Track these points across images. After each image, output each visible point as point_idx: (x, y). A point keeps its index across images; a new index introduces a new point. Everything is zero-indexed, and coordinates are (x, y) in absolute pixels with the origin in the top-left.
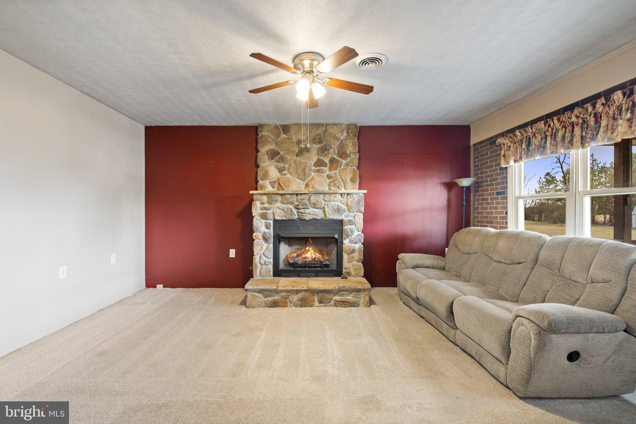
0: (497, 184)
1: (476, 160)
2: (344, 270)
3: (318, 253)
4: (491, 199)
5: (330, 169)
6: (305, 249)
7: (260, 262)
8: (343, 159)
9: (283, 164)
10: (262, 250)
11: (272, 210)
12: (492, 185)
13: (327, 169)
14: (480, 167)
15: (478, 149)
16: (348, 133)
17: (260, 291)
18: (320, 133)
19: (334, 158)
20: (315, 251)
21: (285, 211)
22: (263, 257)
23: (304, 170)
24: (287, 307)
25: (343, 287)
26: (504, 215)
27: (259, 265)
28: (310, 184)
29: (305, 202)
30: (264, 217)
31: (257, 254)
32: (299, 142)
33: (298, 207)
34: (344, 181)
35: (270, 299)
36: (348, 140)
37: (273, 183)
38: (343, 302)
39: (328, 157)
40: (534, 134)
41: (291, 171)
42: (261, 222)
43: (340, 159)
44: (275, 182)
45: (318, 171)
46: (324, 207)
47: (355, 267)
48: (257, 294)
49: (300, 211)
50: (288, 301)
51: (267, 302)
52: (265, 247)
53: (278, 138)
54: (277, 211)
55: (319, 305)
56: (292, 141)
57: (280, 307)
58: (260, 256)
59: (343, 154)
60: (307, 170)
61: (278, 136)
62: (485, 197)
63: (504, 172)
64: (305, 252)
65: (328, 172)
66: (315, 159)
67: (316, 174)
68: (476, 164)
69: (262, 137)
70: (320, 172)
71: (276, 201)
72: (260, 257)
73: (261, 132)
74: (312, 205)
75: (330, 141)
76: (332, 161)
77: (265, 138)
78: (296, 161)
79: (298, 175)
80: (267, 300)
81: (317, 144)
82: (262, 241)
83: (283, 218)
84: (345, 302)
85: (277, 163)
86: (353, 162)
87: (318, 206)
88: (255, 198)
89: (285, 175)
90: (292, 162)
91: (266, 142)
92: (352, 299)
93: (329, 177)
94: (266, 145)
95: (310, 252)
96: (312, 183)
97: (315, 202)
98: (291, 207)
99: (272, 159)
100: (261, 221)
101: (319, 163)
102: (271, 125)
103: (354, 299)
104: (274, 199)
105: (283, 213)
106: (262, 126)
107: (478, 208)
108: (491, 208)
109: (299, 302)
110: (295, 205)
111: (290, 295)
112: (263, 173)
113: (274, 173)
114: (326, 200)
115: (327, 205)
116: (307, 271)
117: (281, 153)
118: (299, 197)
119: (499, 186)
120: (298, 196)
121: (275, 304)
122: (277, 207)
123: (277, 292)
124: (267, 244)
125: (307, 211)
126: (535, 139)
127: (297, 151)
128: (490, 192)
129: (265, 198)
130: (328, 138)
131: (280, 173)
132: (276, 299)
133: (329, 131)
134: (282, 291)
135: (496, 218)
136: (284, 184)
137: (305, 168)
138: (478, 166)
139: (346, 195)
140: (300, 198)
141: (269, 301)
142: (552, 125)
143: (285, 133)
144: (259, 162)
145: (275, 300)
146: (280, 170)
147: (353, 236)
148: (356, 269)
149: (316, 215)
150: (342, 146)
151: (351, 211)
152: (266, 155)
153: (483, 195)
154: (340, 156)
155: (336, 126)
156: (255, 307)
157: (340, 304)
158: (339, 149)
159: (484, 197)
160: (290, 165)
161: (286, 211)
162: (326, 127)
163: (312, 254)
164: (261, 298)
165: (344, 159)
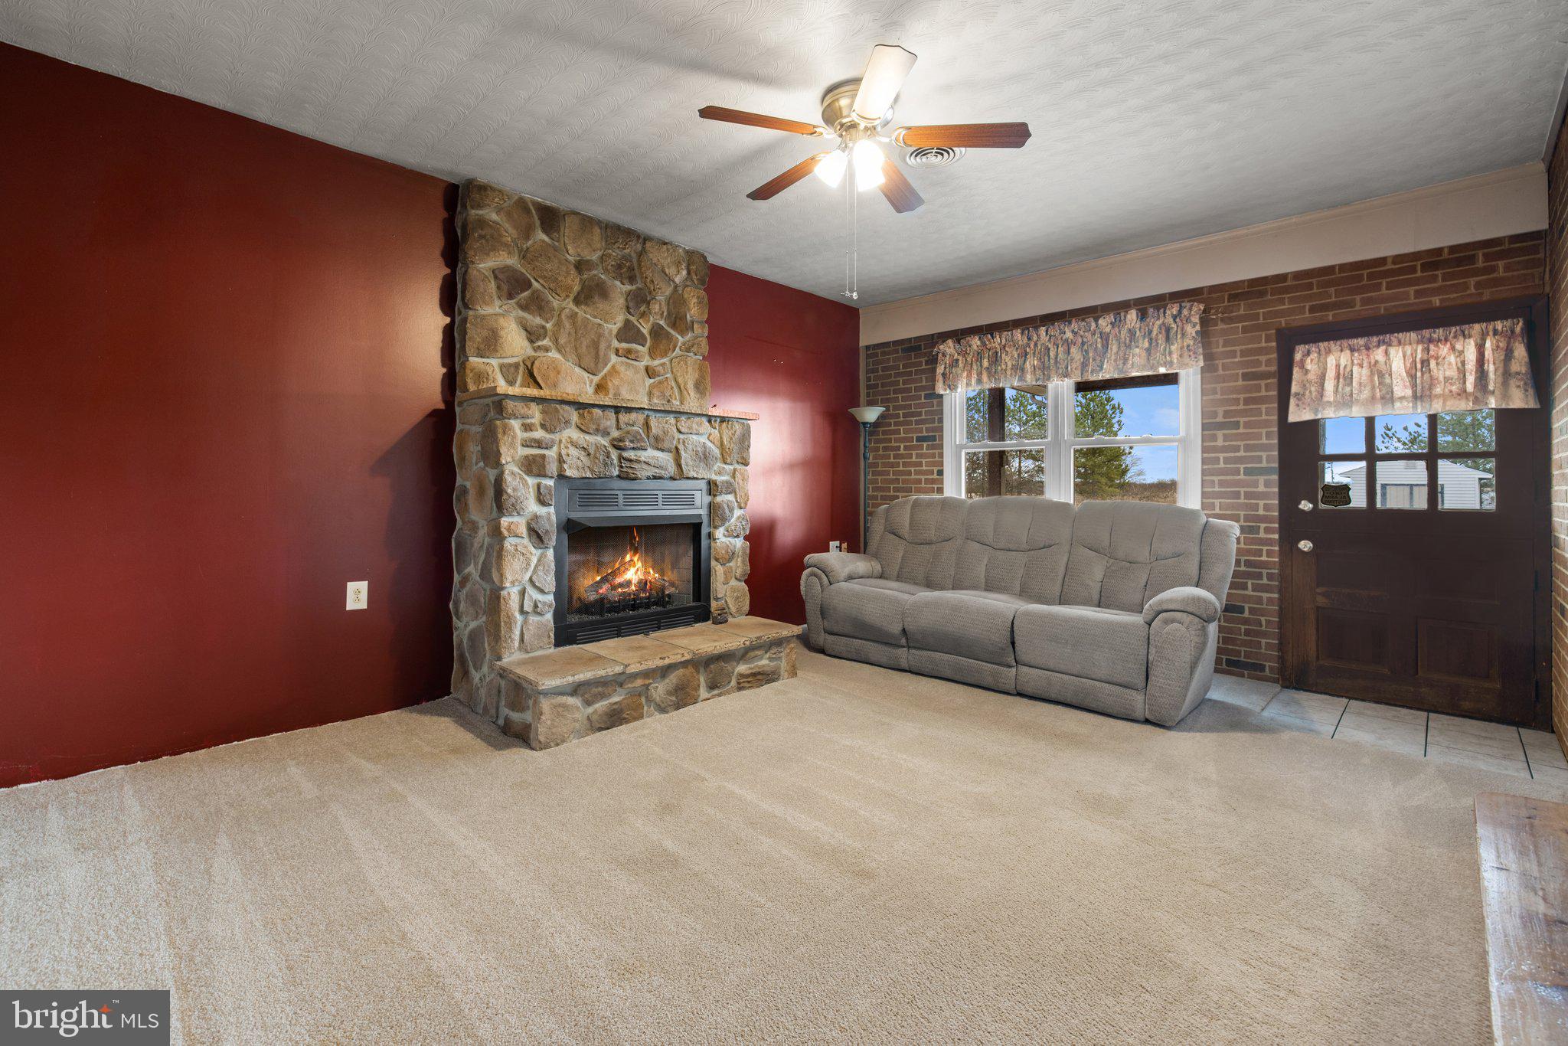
0: (918, 422)
1: (872, 375)
2: (714, 605)
3: (653, 569)
4: (906, 448)
5: (652, 354)
6: (623, 558)
7: (522, 606)
8: (679, 333)
9: (538, 318)
10: (527, 569)
11: (555, 448)
12: (910, 423)
13: (643, 350)
14: (880, 389)
15: (876, 355)
16: (689, 273)
17: (576, 690)
18: (630, 256)
19: (662, 328)
20: (645, 564)
21: (589, 455)
22: (531, 591)
23: (596, 345)
24: (642, 717)
25: (759, 638)
26: (935, 476)
27: (519, 617)
28: (610, 384)
29: (638, 432)
30: (535, 470)
31: (513, 583)
32: (580, 266)
33: (620, 444)
34: (682, 387)
35: (601, 706)
36: (689, 289)
37: (512, 369)
38: (754, 675)
39: (648, 321)
40: (1004, 347)
41: (562, 341)
42: (526, 484)
43: (672, 332)
44: (516, 366)
45: (628, 353)
46: (677, 449)
47: (735, 594)
48: (571, 700)
49: (625, 454)
50: (643, 700)
51: (595, 718)
52: (534, 560)
53: (528, 238)
54: (570, 453)
55: (709, 695)
56: (562, 257)
57: (627, 721)
58: (519, 588)
59: (678, 321)
60: (603, 346)
61: (527, 232)
62: (893, 444)
63: (935, 403)
64: (622, 569)
65: (646, 361)
66: (620, 320)
67: (620, 359)
68: (872, 382)
69: (482, 223)
70: (633, 356)
71: (567, 422)
72: (523, 593)
73: (479, 206)
74: (652, 440)
75: (653, 282)
76: (657, 332)
77: (491, 226)
78: (573, 316)
79: (579, 357)
80: (596, 711)
81: (625, 281)
82: (526, 541)
83: (585, 474)
84: (759, 673)
85: (521, 313)
86: (699, 345)
87: (666, 445)
88: (510, 411)
89: (547, 350)
90: (563, 316)
91: (494, 242)
92: (768, 665)
93: (650, 372)
94: (494, 249)
95: (635, 566)
96: (616, 382)
97: (661, 433)
98: (604, 442)
99: (510, 297)
100: (526, 481)
101: (629, 333)
102: (507, 196)
103: (771, 664)
104: (563, 416)
105: (585, 459)
106: (483, 188)
107: (875, 465)
108: (905, 464)
109: (670, 696)
110: (614, 439)
111: (650, 684)
112: (485, 333)
113: (515, 343)
114: (683, 430)
115: (684, 442)
116: (632, 617)
117: (535, 284)
118: (624, 418)
119: (924, 427)
120: (621, 416)
121: (615, 718)
122: (572, 442)
123: (618, 681)
124: (540, 551)
125: (643, 455)
126: (1006, 355)
127: (576, 288)
128: (902, 435)
129: (535, 414)
130: (649, 273)
131: (532, 342)
132: (614, 704)
133: (651, 255)
134: (635, 676)
135: (919, 481)
136: (545, 377)
137: (599, 339)
138: (875, 386)
139: (718, 420)
140: (626, 421)
141: (600, 712)
142: (1035, 338)
143: (545, 231)
144: (471, 297)
145: (615, 707)
146: (533, 335)
147: (733, 520)
148: (737, 598)
149: (661, 468)
150: (676, 302)
151: (728, 462)
152: (493, 282)
153: (890, 440)
154: (674, 326)
155: (665, 247)
156: (563, 741)
157: (749, 682)
158: (671, 307)
159: (891, 444)
160: (559, 324)
161: (592, 451)
162: (644, 243)
163: (639, 572)
164: (578, 708)
165: (682, 333)
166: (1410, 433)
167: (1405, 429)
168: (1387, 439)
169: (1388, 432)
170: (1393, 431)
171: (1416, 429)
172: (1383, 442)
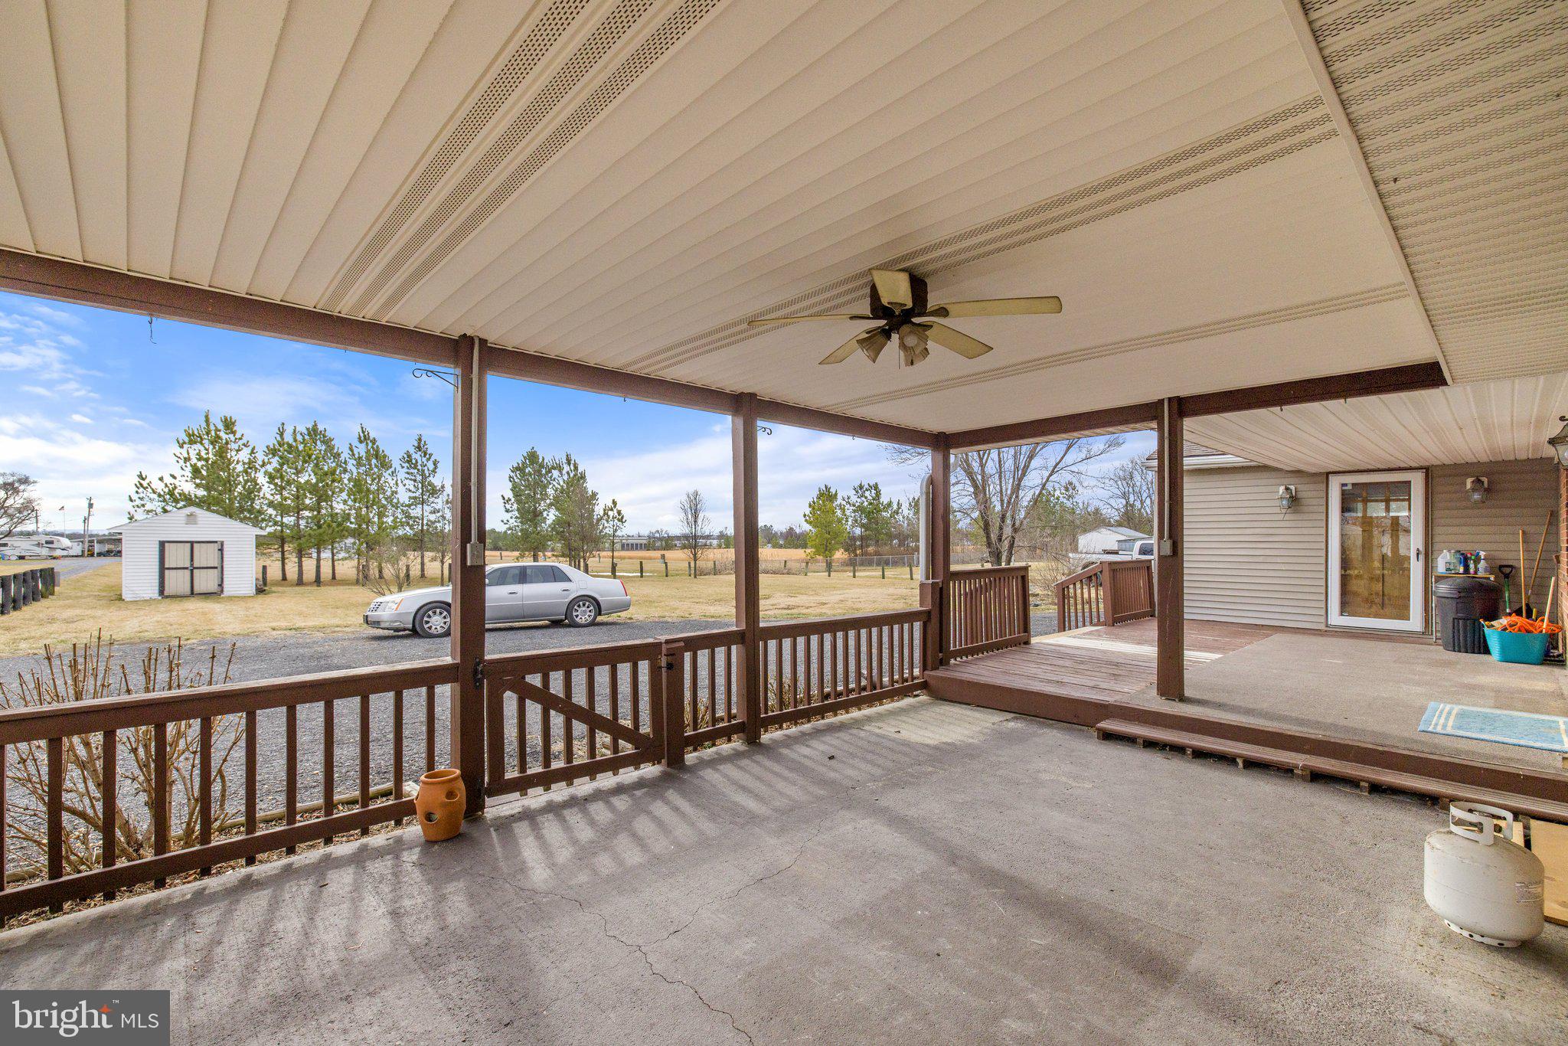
166: (166, 485)
167: (161, 479)
168: (141, 490)
169: (142, 482)
170: (147, 481)
171: (172, 481)
172: (137, 492)
